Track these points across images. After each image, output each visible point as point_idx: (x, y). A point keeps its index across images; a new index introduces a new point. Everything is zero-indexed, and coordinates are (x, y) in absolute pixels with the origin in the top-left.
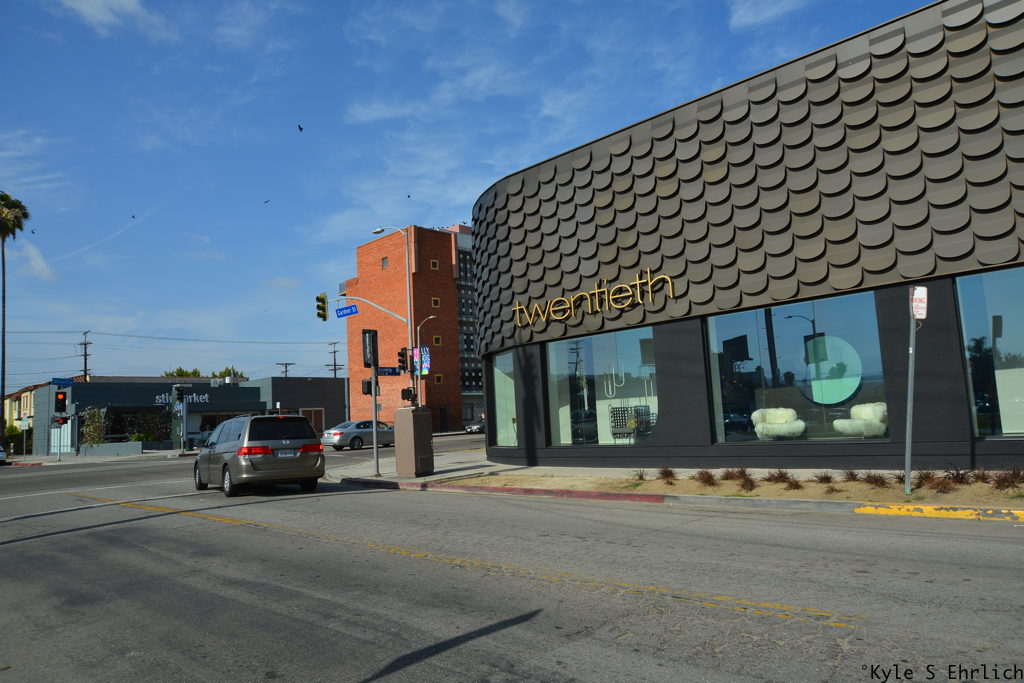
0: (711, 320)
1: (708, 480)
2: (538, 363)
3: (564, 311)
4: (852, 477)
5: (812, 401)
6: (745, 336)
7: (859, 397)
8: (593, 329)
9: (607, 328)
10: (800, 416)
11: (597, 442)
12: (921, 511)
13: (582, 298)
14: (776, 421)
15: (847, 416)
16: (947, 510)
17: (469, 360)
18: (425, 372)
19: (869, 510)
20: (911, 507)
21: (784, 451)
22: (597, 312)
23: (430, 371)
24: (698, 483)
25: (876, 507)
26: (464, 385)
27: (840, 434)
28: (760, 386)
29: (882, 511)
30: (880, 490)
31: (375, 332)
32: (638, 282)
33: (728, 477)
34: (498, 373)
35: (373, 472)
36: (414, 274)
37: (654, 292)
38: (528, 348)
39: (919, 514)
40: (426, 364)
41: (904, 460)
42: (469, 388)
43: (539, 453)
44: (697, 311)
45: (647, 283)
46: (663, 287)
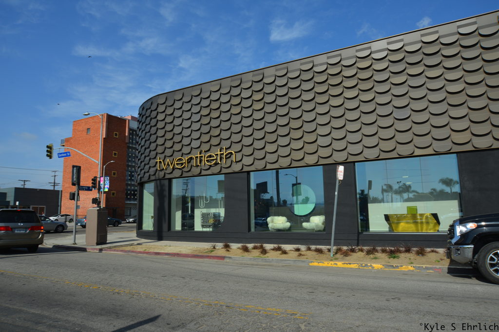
0: (252, 173)
1: (246, 249)
2: (167, 189)
3: (182, 164)
4: (309, 249)
5: (293, 213)
6: (267, 182)
7: (313, 213)
8: (196, 174)
9: (202, 174)
10: (289, 220)
11: (194, 229)
12: (336, 264)
13: (191, 158)
14: (278, 222)
15: (308, 221)
16: (347, 264)
17: (131, 185)
18: (106, 190)
19: (316, 264)
20: (333, 263)
21: (281, 236)
22: (198, 166)
23: (109, 190)
24: (241, 251)
25: (319, 263)
26: (127, 197)
27: (305, 229)
28: (271, 206)
29: (321, 265)
30: (320, 255)
31: (80, 167)
32: (219, 153)
33: (255, 248)
34: (146, 193)
35: (72, 242)
36: (104, 138)
37: (226, 158)
38: (162, 181)
39: (335, 266)
40: (107, 186)
41: (331, 242)
42: (130, 199)
43: (164, 234)
44: (246, 169)
45: (223, 154)
46: (231, 156)
